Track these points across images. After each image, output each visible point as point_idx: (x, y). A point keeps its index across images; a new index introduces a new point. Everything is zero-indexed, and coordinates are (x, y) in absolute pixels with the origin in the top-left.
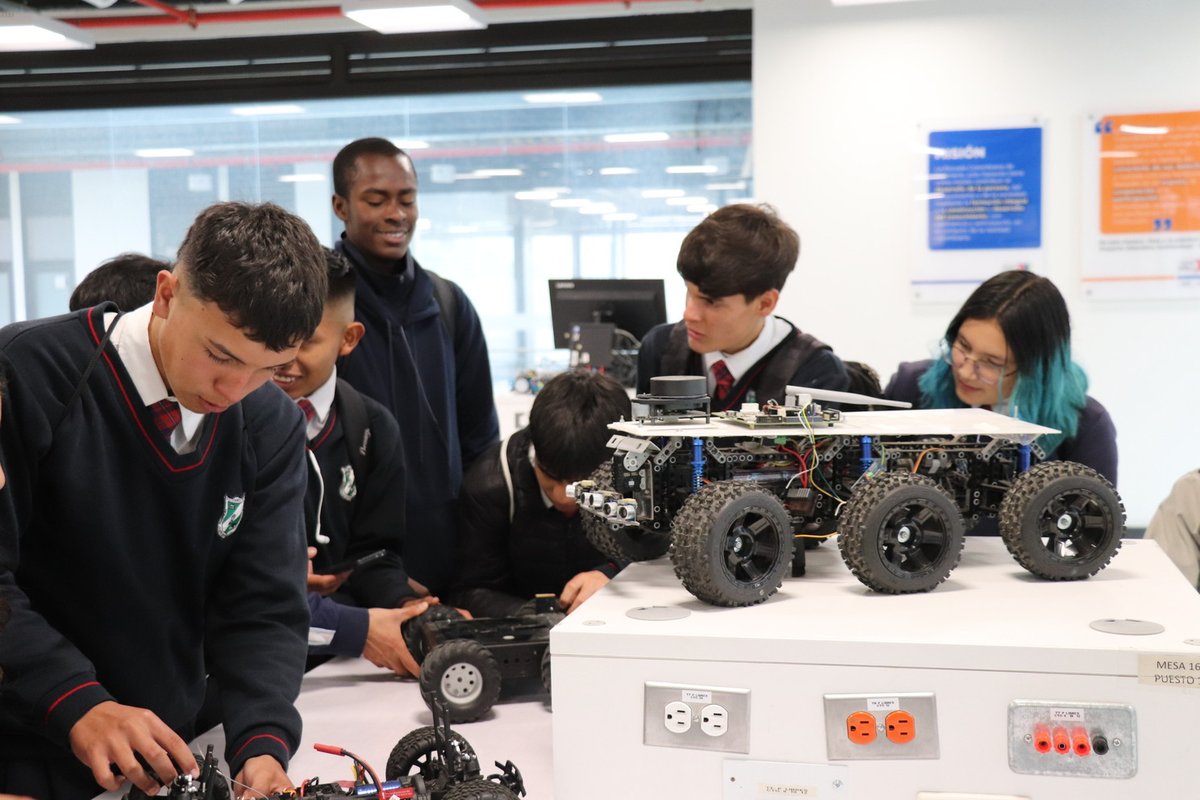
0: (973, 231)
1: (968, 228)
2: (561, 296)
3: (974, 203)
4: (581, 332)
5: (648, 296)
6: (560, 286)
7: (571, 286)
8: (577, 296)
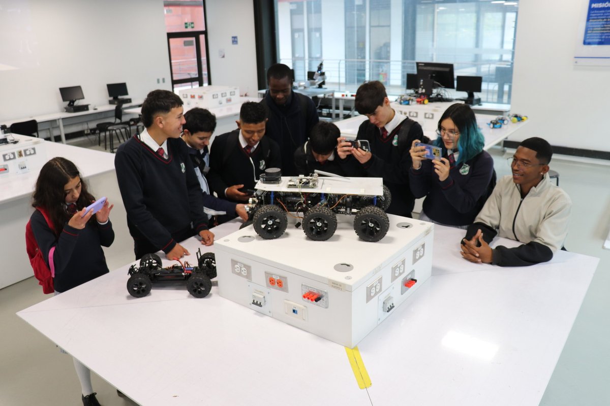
0: (603, 37)
1: (602, 36)
2: (420, 68)
3: (605, 26)
4: (423, 82)
5: (447, 70)
6: (420, 64)
7: (423, 64)
8: (425, 68)
